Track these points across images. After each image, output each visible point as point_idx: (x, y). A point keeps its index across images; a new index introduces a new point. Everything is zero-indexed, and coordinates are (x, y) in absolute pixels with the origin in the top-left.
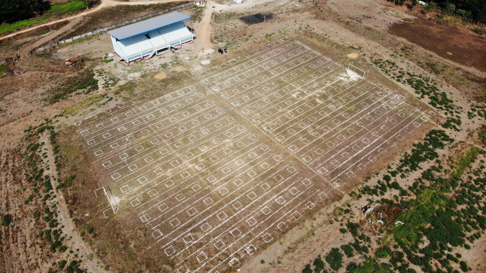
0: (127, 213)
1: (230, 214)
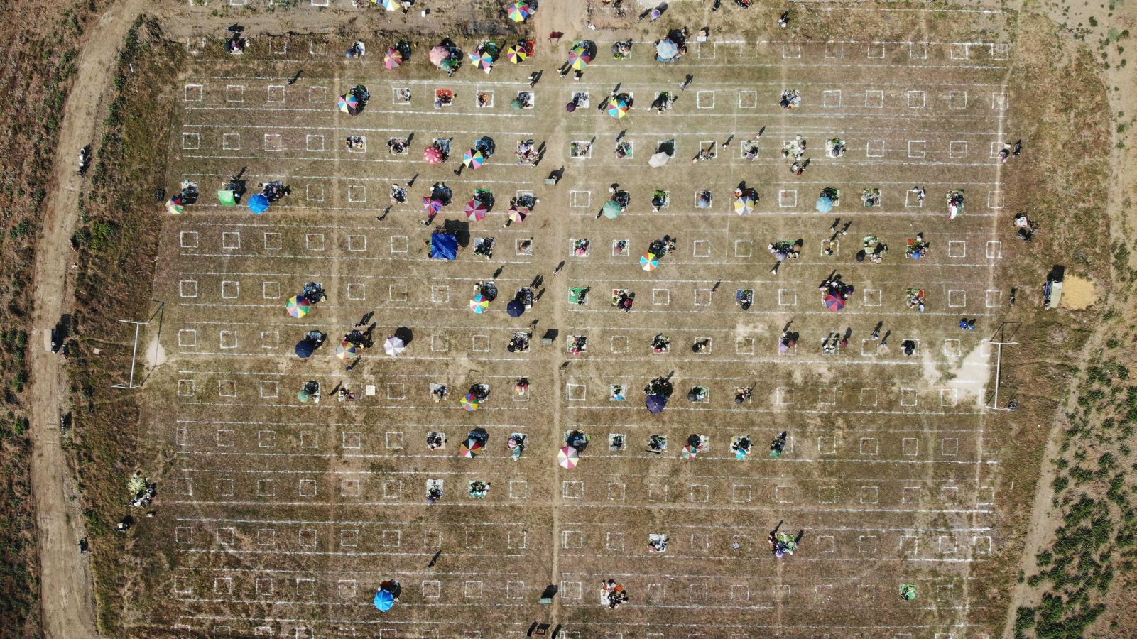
0: (161, 401)
1: (322, 546)
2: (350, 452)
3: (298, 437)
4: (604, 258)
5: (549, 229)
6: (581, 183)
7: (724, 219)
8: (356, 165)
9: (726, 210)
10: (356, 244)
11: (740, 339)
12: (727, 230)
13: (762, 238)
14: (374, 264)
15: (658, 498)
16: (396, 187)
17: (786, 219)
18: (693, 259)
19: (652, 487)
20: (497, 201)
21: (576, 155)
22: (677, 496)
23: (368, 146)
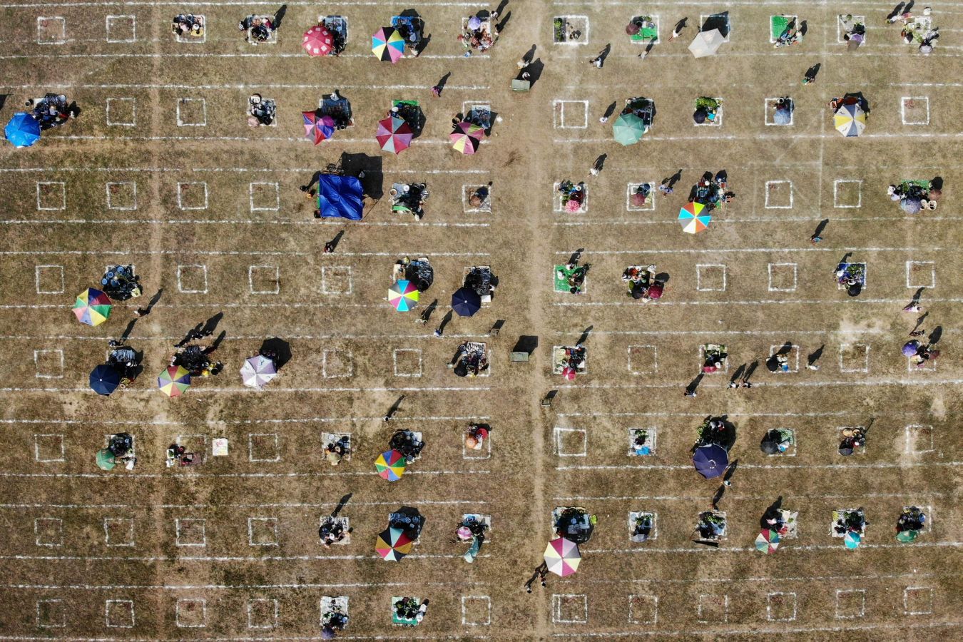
2: (189, 552)
3: (100, 529)
4: (613, 215)
5: (518, 168)
6: (571, 87)
7: (814, 144)
8: (189, 64)
9: (818, 128)
10: (190, 198)
11: (845, 346)
12: (819, 163)
13: (876, 176)
14: (221, 231)
15: (712, 618)
16: (257, 99)
17: (913, 143)
18: (764, 212)
19: (703, 601)
20: (429, 121)
21: (562, 38)
22: (743, 613)
23: (210, 31)
